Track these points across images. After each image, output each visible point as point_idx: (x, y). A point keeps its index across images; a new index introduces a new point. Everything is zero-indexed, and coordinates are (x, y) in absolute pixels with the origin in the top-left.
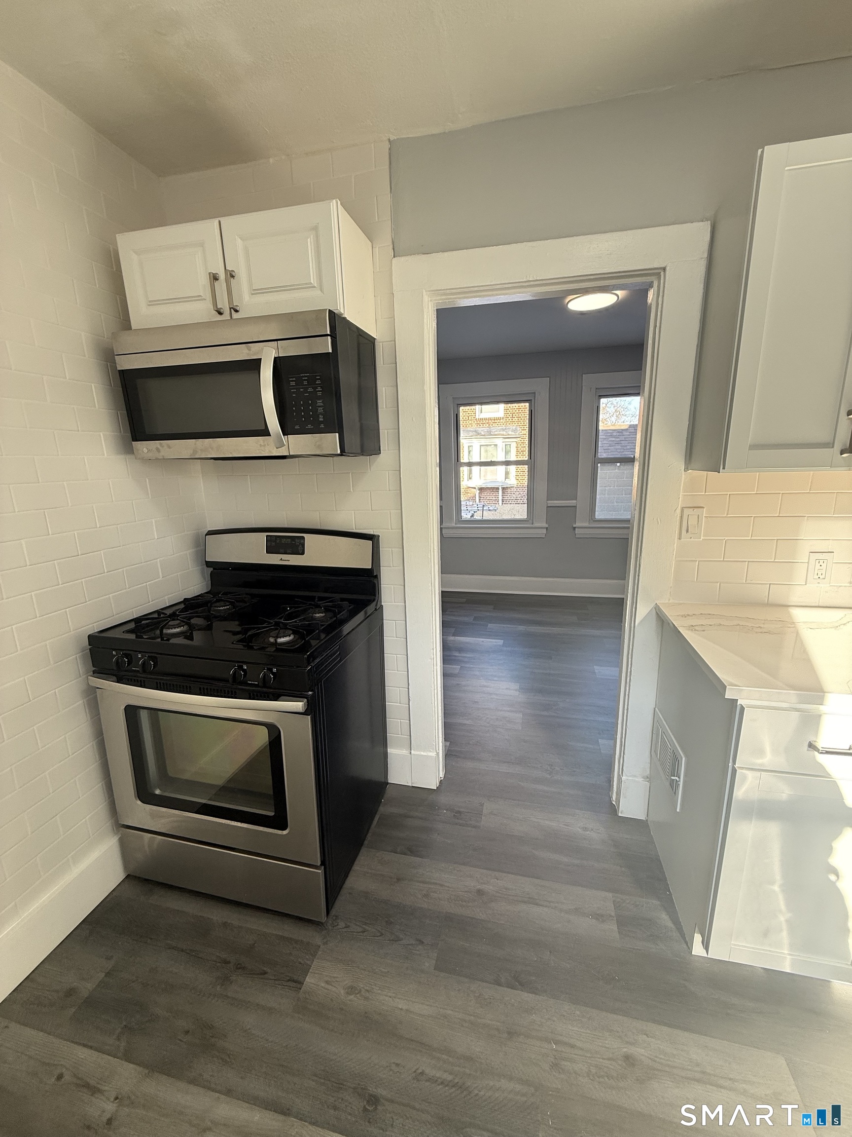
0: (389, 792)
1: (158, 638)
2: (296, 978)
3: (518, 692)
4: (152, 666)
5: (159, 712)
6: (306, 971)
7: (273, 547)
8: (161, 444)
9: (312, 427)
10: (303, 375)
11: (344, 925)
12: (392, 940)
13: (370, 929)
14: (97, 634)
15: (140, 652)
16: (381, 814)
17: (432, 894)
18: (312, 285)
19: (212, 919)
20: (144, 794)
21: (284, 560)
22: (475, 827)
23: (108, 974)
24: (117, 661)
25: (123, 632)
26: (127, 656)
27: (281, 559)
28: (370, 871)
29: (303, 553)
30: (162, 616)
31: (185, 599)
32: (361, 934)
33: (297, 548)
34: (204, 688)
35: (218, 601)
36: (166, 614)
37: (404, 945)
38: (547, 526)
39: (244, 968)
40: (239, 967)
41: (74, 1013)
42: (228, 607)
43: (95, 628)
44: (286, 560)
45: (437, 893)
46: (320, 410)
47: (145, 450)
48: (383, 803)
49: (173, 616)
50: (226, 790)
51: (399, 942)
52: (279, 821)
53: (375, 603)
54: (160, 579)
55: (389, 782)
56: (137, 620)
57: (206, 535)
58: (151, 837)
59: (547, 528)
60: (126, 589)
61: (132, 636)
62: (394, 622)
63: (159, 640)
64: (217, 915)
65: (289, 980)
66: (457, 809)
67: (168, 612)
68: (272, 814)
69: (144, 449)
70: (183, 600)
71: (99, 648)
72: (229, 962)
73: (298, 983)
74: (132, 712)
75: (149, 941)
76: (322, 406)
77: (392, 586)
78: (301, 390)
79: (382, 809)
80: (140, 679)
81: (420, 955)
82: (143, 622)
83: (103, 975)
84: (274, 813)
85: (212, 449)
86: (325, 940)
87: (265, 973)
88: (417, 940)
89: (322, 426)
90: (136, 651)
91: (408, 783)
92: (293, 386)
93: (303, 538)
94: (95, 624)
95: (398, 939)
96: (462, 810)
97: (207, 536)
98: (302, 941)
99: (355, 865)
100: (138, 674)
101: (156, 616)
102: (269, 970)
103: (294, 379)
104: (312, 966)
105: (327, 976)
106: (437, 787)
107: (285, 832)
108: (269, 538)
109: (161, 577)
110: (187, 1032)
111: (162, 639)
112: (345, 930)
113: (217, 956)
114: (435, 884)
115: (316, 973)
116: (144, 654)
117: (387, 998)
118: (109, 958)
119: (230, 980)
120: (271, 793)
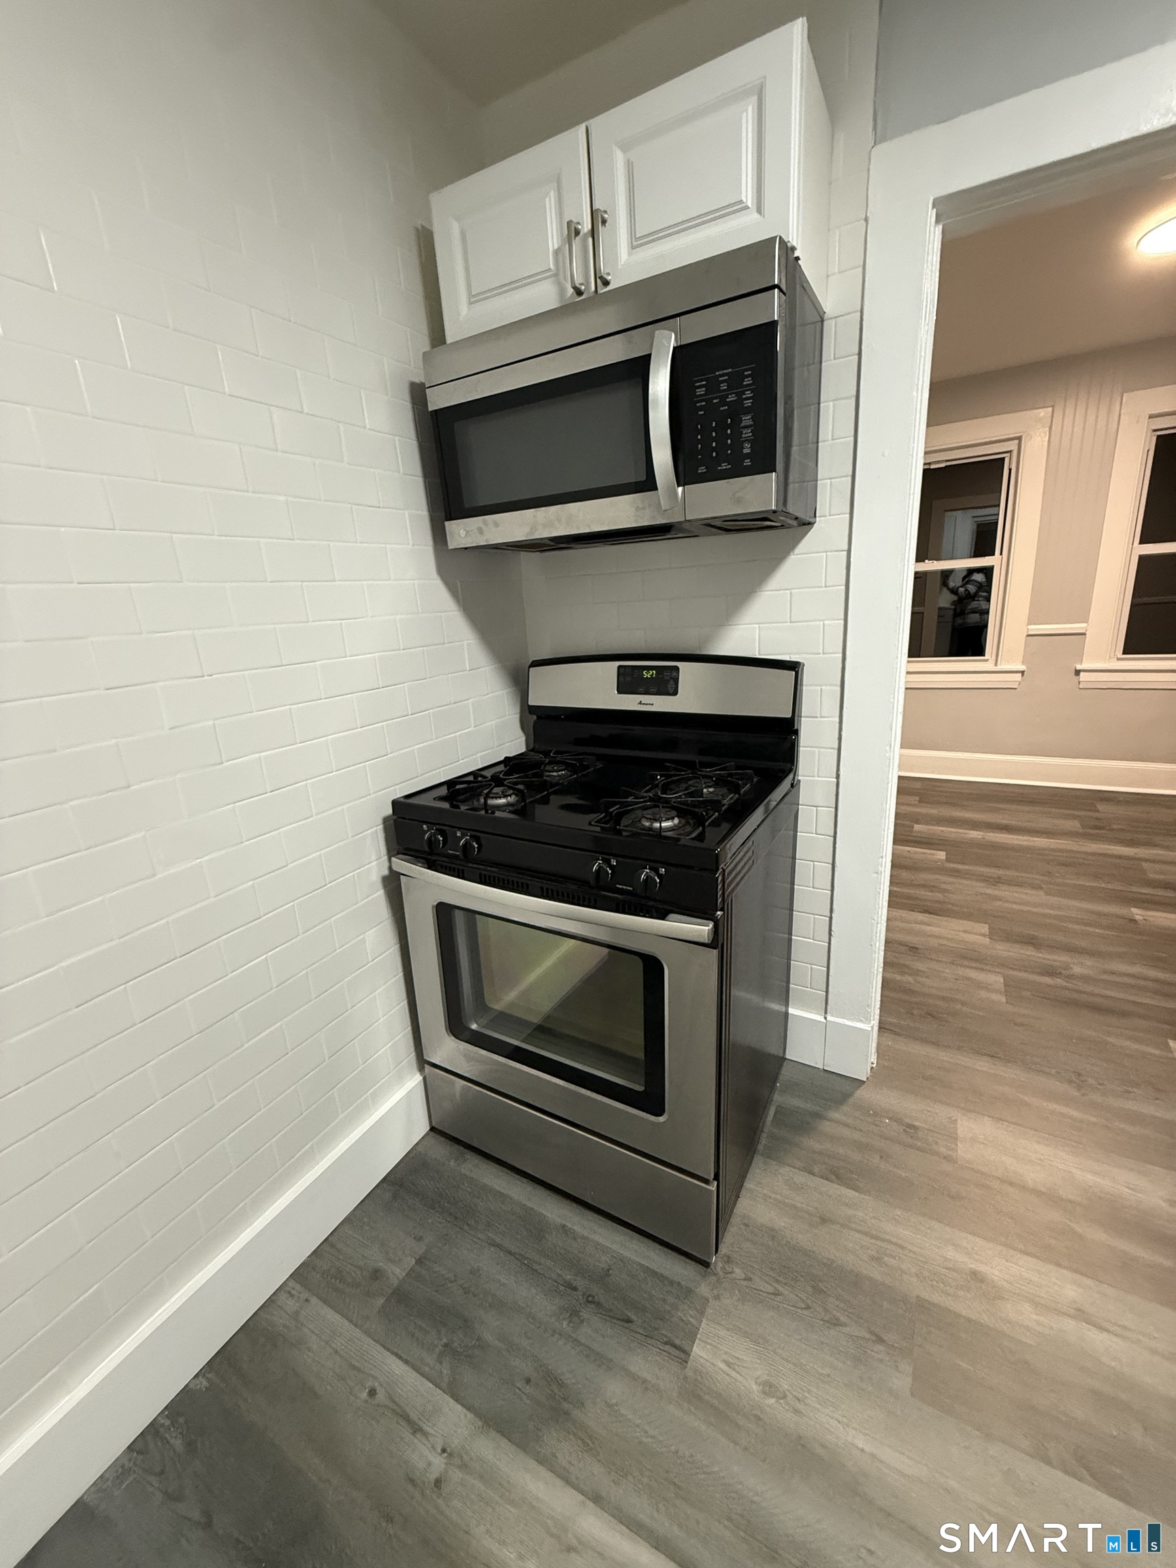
0: (786, 1073)
1: (481, 809)
2: (677, 1342)
3: (988, 939)
4: (476, 850)
5: (477, 916)
6: (692, 1336)
7: (628, 682)
8: (485, 523)
9: (730, 466)
10: (721, 372)
11: (744, 1276)
12: (827, 1322)
13: (786, 1292)
14: (402, 800)
15: (459, 829)
16: (778, 1106)
17: (886, 1258)
18: (743, 205)
19: (545, 1215)
20: (456, 1026)
21: (644, 704)
22: (947, 1158)
23: (419, 1261)
24: (429, 839)
25: (434, 799)
26: (442, 833)
27: (640, 703)
28: (774, 1196)
29: (675, 693)
30: (480, 779)
31: (506, 758)
32: (773, 1297)
33: (666, 683)
34: (547, 889)
35: (550, 763)
36: (486, 777)
37: (851, 1336)
38: (1023, 668)
39: (598, 1304)
40: (590, 1300)
41: (383, 1306)
42: (563, 772)
43: (400, 792)
44: (647, 704)
45: (896, 1259)
46: (747, 433)
47: (463, 533)
48: (778, 1089)
49: (497, 780)
50: (543, 1031)
51: (841, 1328)
52: (652, 1101)
53: (791, 776)
54: (472, 728)
55: (787, 1057)
56: (450, 784)
57: (531, 666)
58: (464, 1085)
59: (1023, 672)
60: (432, 740)
61: (446, 805)
62: (815, 808)
63: (483, 812)
64: (554, 1211)
65: (666, 1343)
66: (910, 1122)
67: (488, 774)
68: (640, 1088)
69: (461, 531)
70: (502, 758)
71: (405, 819)
72: (575, 1289)
73: (683, 1354)
74: (444, 912)
75: (466, 1227)
76: (751, 426)
77: (817, 750)
78: (715, 401)
79: (777, 1098)
80: (458, 867)
81: (881, 1361)
82: (458, 787)
83: (413, 1261)
84: (643, 1088)
85: (559, 520)
86: (715, 1292)
87: (629, 1321)
88: (872, 1333)
89: (747, 462)
90: (456, 827)
91: (816, 1063)
92: (701, 395)
93: (677, 669)
94: (397, 787)
95: (836, 1323)
96: (917, 1124)
97: (531, 669)
98: (679, 1283)
99: (747, 1180)
100: (458, 862)
101: (471, 778)
102: (633, 1317)
103: (704, 383)
104: (701, 1329)
105: (726, 1353)
106: (868, 1078)
107: (661, 1119)
108: (622, 670)
109: (473, 726)
110: (528, 1381)
111: (486, 812)
112: (745, 1283)
113: (559, 1275)
114: (890, 1242)
115: (708, 1344)
116: (464, 831)
117: (833, 1422)
118: (419, 1239)
119: (580, 1317)
120: (641, 1055)
